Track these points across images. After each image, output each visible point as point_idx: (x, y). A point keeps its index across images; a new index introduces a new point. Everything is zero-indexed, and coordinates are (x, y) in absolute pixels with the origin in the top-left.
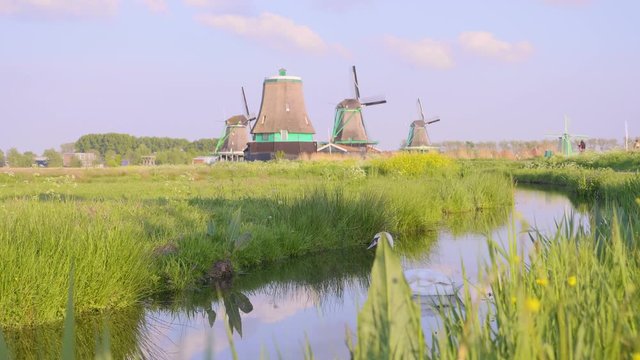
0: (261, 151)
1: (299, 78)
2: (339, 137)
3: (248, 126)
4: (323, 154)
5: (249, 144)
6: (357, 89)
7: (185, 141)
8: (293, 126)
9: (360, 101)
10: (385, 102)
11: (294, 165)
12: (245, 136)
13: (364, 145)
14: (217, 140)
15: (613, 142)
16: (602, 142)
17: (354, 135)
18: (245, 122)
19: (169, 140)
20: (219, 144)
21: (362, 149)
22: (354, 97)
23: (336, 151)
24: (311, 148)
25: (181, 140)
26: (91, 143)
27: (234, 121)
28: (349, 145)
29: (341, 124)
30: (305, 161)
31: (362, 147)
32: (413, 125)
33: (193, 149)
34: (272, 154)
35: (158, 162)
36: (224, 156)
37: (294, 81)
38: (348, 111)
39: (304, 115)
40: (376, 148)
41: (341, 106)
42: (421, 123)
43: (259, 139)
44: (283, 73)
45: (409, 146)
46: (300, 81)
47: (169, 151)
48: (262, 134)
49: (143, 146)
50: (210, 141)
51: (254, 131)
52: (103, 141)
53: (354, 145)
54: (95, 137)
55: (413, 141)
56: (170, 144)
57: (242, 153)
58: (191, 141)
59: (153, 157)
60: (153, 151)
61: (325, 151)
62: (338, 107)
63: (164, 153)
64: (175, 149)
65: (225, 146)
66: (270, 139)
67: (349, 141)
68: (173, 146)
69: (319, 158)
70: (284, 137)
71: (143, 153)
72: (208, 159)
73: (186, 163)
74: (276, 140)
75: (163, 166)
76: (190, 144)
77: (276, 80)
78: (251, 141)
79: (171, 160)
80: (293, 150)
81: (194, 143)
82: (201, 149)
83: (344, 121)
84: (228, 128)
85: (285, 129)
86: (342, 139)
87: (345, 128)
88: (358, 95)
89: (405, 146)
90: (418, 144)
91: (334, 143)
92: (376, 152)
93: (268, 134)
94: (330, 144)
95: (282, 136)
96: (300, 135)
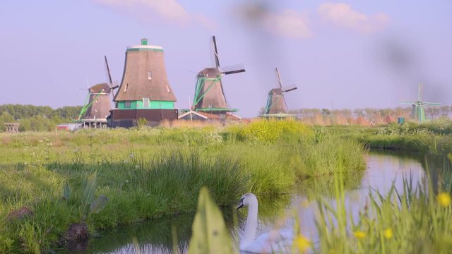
0: (124, 118)
1: (160, 48)
2: (199, 105)
3: (111, 95)
4: (184, 120)
5: (111, 112)
6: (217, 59)
7: (49, 108)
8: (155, 94)
9: (220, 70)
10: (244, 71)
11: (154, 132)
12: (108, 104)
13: (224, 112)
14: (81, 108)
17: (214, 102)
18: (108, 91)
19: (32, 108)
20: (83, 111)
21: (222, 116)
22: (214, 66)
23: (196, 118)
24: (173, 115)
25: (45, 108)
27: (96, 90)
28: (210, 112)
29: (202, 92)
30: (167, 127)
31: (221, 114)
32: (271, 94)
33: (56, 116)
34: (134, 121)
35: (21, 129)
36: (87, 124)
37: (155, 51)
38: (208, 79)
39: (166, 83)
40: (235, 115)
41: (201, 75)
42: (279, 91)
43: (121, 107)
44: (144, 42)
45: (268, 113)
46: (162, 51)
47: (33, 118)
48: (124, 101)
49: (6, 113)
50: (73, 109)
51: (117, 99)
53: (214, 113)
55: (272, 108)
56: (33, 112)
57: (105, 120)
58: (55, 108)
59: (17, 124)
60: (16, 118)
61: (186, 118)
62: (199, 76)
63: (27, 121)
64: (39, 116)
65: (89, 113)
66: (133, 107)
67: (210, 108)
68: (37, 114)
69: (181, 126)
70: (146, 105)
71: (6, 120)
72: (72, 127)
73: (50, 130)
74: (138, 108)
75: (27, 133)
76: (54, 112)
77: (138, 50)
78: (115, 109)
79: (34, 127)
80: (155, 117)
81: (57, 111)
82: (64, 116)
83: (205, 89)
84: (92, 95)
85: (147, 96)
86: (203, 107)
87: (205, 96)
88: (218, 64)
89: (263, 113)
90: (276, 111)
91: (195, 110)
92: (235, 119)
93: (130, 101)
94: (191, 112)
95: (144, 104)
96: (162, 103)
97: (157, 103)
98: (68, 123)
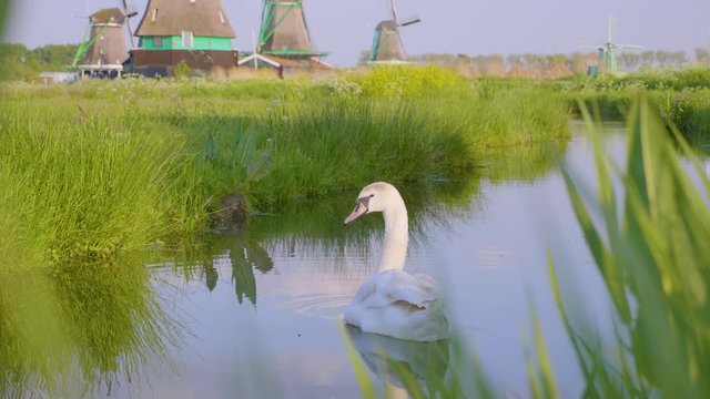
0: (152, 62)
2: (267, 46)
3: (125, 26)
4: (247, 69)
5: (131, 53)
8: (202, 27)
11: (201, 81)
12: (125, 41)
13: (306, 57)
14: (74, 48)
15: (680, 57)
16: (662, 57)
17: (291, 41)
18: (120, 19)
20: (80, 52)
21: (304, 63)
23: (263, 65)
24: (229, 60)
27: (103, 17)
28: (283, 57)
29: (271, 25)
30: (220, 78)
31: (303, 60)
32: (379, 28)
33: (34, 61)
34: (169, 68)
36: (87, 72)
38: (283, 4)
39: (219, 8)
40: (326, 62)
42: (391, 25)
43: (148, 46)
45: (374, 59)
48: (152, 37)
50: (61, 48)
51: (141, 33)
53: (291, 57)
55: (380, 52)
57: (119, 67)
61: (249, 64)
64: (7, 60)
65: (90, 54)
66: (166, 45)
67: (284, 50)
69: (240, 76)
70: (188, 42)
72: (61, 77)
73: (27, 80)
74: (174, 48)
76: (30, 53)
78: (136, 48)
80: (202, 62)
81: (36, 51)
82: (48, 60)
83: (277, 21)
84: (94, 27)
85: (186, 30)
86: (273, 47)
87: (277, 30)
89: (366, 59)
90: (387, 56)
91: (261, 53)
92: (324, 68)
93: (166, 37)
94: (255, 56)
95: (185, 42)
96: (212, 40)
97: (206, 40)
98: (54, 71)
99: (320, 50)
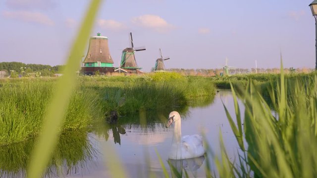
1: (106, 37)
2: (123, 66)
4: (117, 73)
5: (82, 68)
6: (132, 43)
7: (50, 66)
8: (104, 59)
9: (134, 49)
10: (145, 49)
13: (135, 69)
15: (247, 70)
16: (242, 70)
17: (131, 64)
19: (41, 66)
21: (135, 71)
22: (131, 47)
23: (122, 72)
24: (112, 70)
25: (48, 66)
26: (4, 66)
28: (128, 69)
29: (125, 59)
30: (109, 75)
31: (134, 70)
32: (157, 61)
33: (53, 70)
34: (93, 72)
37: (104, 39)
38: (128, 53)
39: (109, 54)
40: (141, 71)
41: (125, 51)
42: (161, 60)
43: (87, 66)
44: (99, 35)
45: (156, 70)
46: (107, 39)
47: (42, 71)
48: (88, 63)
49: (29, 68)
51: (85, 62)
52: (9, 65)
53: (131, 69)
54: (6, 63)
55: (157, 68)
56: (45, 67)
57: (78, 72)
58: (52, 66)
60: (34, 71)
61: (118, 71)
62: (123, 52)
63: (39, 72)
66: (93, 66)
67: (128, 67)
68: (44, 69)
69: (115, 75)
71: (29, 71)
73: (51, 76)
74: (95, 66)
76: (52, 68)
77: (95, 38)
78: (84, 66)
80: (104, 70)
81: (54, 67)
82: (57, 70)
83: (126, 58)
85: (100, 61)
86: (125, 66)
87: (127, 61)
88: (133, 46)
89: (153, 70)
90: (159, 69)
92: (141, 73)
93: (91, 63)
94: (120, 69)
95: (98, 64)
96: (107, 64)
97: (105, 64)
98: (58, 73)
99: (139, 67)
